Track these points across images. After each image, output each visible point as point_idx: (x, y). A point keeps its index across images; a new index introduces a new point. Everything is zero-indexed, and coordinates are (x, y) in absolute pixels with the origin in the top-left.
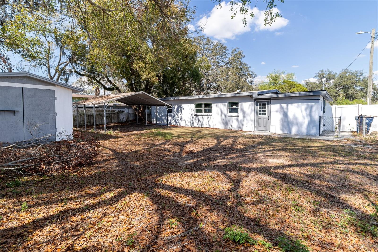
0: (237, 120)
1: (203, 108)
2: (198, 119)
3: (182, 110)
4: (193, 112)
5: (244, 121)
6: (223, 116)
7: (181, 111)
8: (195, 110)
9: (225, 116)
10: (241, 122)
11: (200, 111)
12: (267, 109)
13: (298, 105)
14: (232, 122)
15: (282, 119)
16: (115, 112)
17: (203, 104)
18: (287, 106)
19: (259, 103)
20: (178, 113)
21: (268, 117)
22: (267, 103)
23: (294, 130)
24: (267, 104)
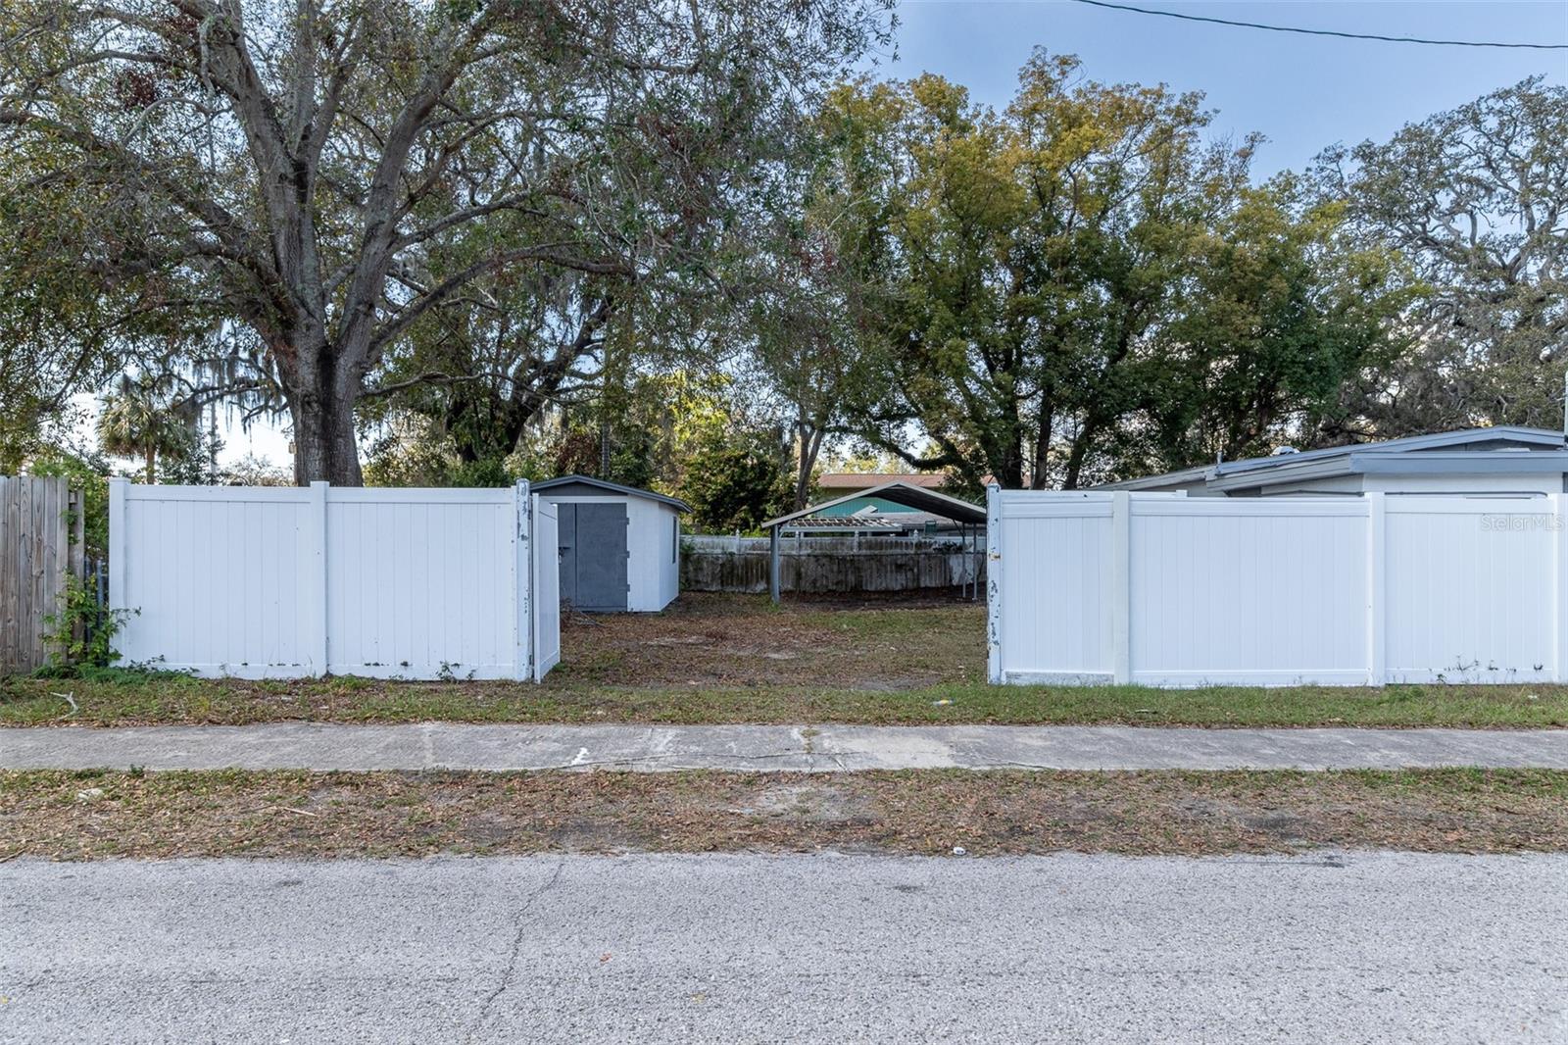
16: (931, 550)
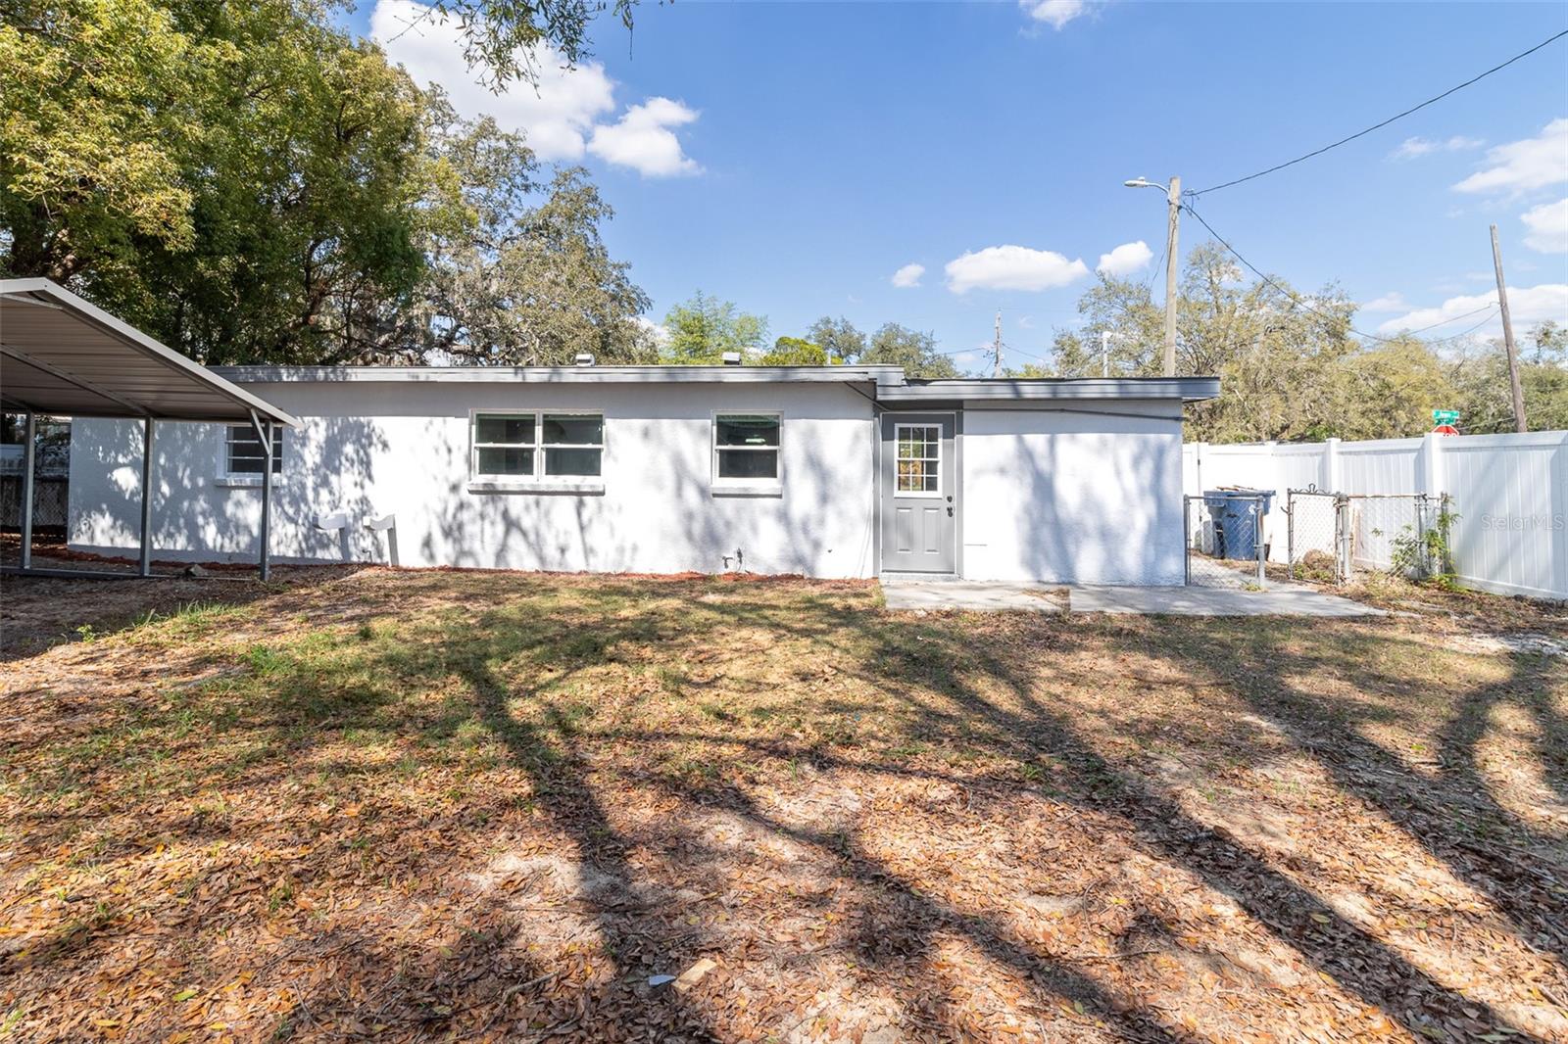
0: (783, 517)
1: (539, 446)
2: (505, 514)
3: (375, 453)
4: (459, 470)
5: (822, 522)
6: (692, 496)
7: (366, 464)
8: (476, 456)
9: (703, 492)
10: (805, 530)
11: (519, 463)
12: (940, 457)
13: (1104, 444)
14: (754, 528)
15: (1027, 510)
17: (539, 420)
18: (1052, 444)
19: (897, 426)
20: (337, 471)
21: (950, 499)
22: (939, 426)
23: (1089, 565)
24: (940, 432)
